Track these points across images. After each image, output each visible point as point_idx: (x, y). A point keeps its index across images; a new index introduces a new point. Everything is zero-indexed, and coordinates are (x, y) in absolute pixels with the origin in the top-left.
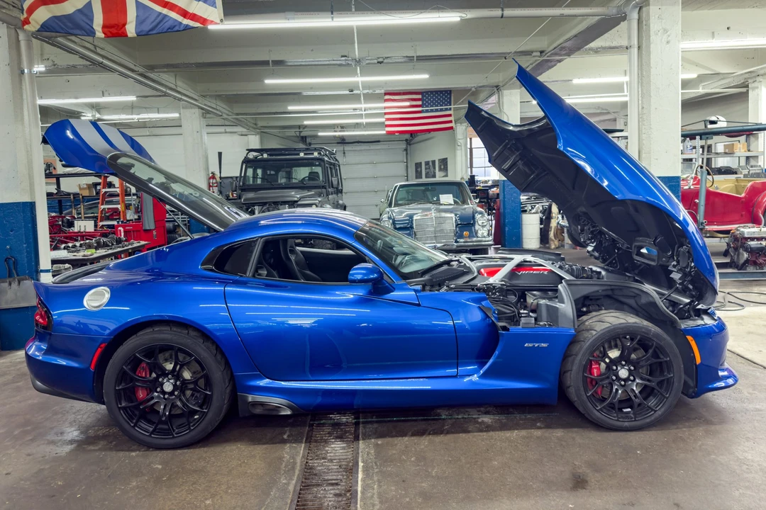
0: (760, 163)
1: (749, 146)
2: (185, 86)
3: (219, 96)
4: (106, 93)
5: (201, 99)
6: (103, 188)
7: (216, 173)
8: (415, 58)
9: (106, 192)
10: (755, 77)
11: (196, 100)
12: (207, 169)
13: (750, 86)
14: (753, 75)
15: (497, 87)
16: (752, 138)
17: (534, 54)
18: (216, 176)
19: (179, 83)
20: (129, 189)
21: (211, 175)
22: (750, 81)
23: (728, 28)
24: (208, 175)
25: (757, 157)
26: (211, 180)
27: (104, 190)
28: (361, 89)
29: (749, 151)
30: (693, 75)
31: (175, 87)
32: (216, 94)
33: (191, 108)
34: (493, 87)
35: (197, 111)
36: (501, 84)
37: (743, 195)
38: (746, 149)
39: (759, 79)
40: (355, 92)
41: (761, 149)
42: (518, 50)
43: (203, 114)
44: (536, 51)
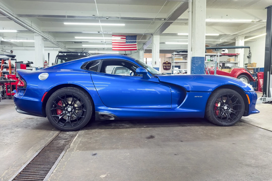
0: (238, 65)
1: (235, 60)
2: (35, 27)
3: (49, 32)
4: (4, 28)
5: (42, 33)
6: (2, 64)
7: (47, 61)
8: (120, 18)
9: (3, 66)
10: (238, 36)
11: (40, 33)
12: (44, 59)
13: (236, 39)
14: (237, 36)
15: (152, 34)
16: (236, 57)
17: (162, 20)
18: (47, 62)
19: (33, 25)
20: (13, 66)
21: (45, 61)
22: (236, 38)
23: (227, 15)
24: (44, 61)
25: (237, 63)
26: (45, 63)
27: (3, 65)
28: (102, 32)
29: (235, 61)
30: (218, 35)
31: (31, 26)
32: (48, 31)
33: (38, 36)
34: (150, 34)
35: (41, 37)
36: (153, 33)
37: (230, 73)
38: (234, 60)
39: (239, 37)
40: (100, 33)
41: (239, 61)
42: (156, 18)
43: (43, 38)
44: (163, 19)
